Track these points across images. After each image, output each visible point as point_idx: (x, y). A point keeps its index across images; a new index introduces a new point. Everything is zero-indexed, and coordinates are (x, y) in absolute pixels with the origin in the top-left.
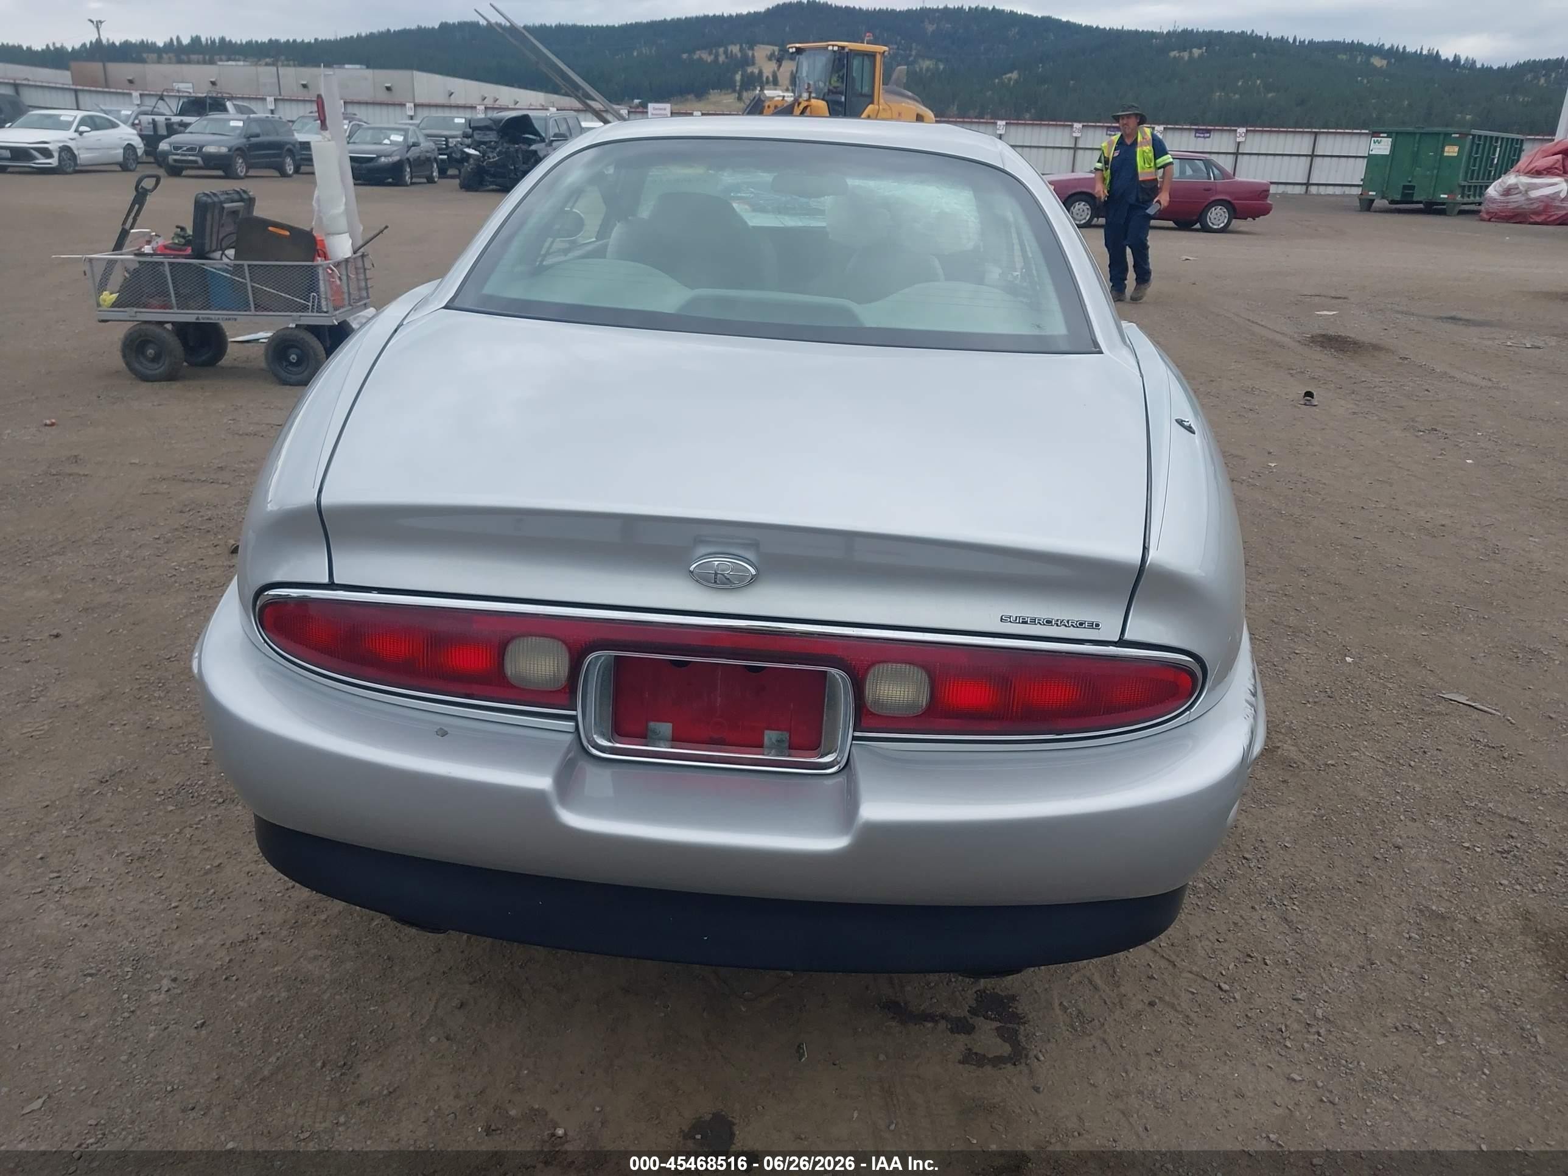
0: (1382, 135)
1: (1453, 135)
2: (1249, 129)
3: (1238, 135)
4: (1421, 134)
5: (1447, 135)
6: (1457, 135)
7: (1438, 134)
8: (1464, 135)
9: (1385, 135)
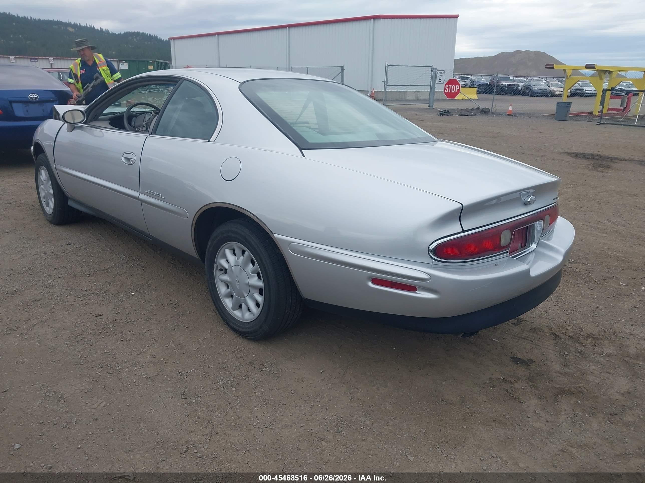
0: (123, 61)
1: (150, 62)
2: (54, 58)
3: (50, 61)
4: (138, 61)
5: (148, 61)
6: (151, 62)
7: (144, 61)
8: (154, 62)
9: (125, 62)
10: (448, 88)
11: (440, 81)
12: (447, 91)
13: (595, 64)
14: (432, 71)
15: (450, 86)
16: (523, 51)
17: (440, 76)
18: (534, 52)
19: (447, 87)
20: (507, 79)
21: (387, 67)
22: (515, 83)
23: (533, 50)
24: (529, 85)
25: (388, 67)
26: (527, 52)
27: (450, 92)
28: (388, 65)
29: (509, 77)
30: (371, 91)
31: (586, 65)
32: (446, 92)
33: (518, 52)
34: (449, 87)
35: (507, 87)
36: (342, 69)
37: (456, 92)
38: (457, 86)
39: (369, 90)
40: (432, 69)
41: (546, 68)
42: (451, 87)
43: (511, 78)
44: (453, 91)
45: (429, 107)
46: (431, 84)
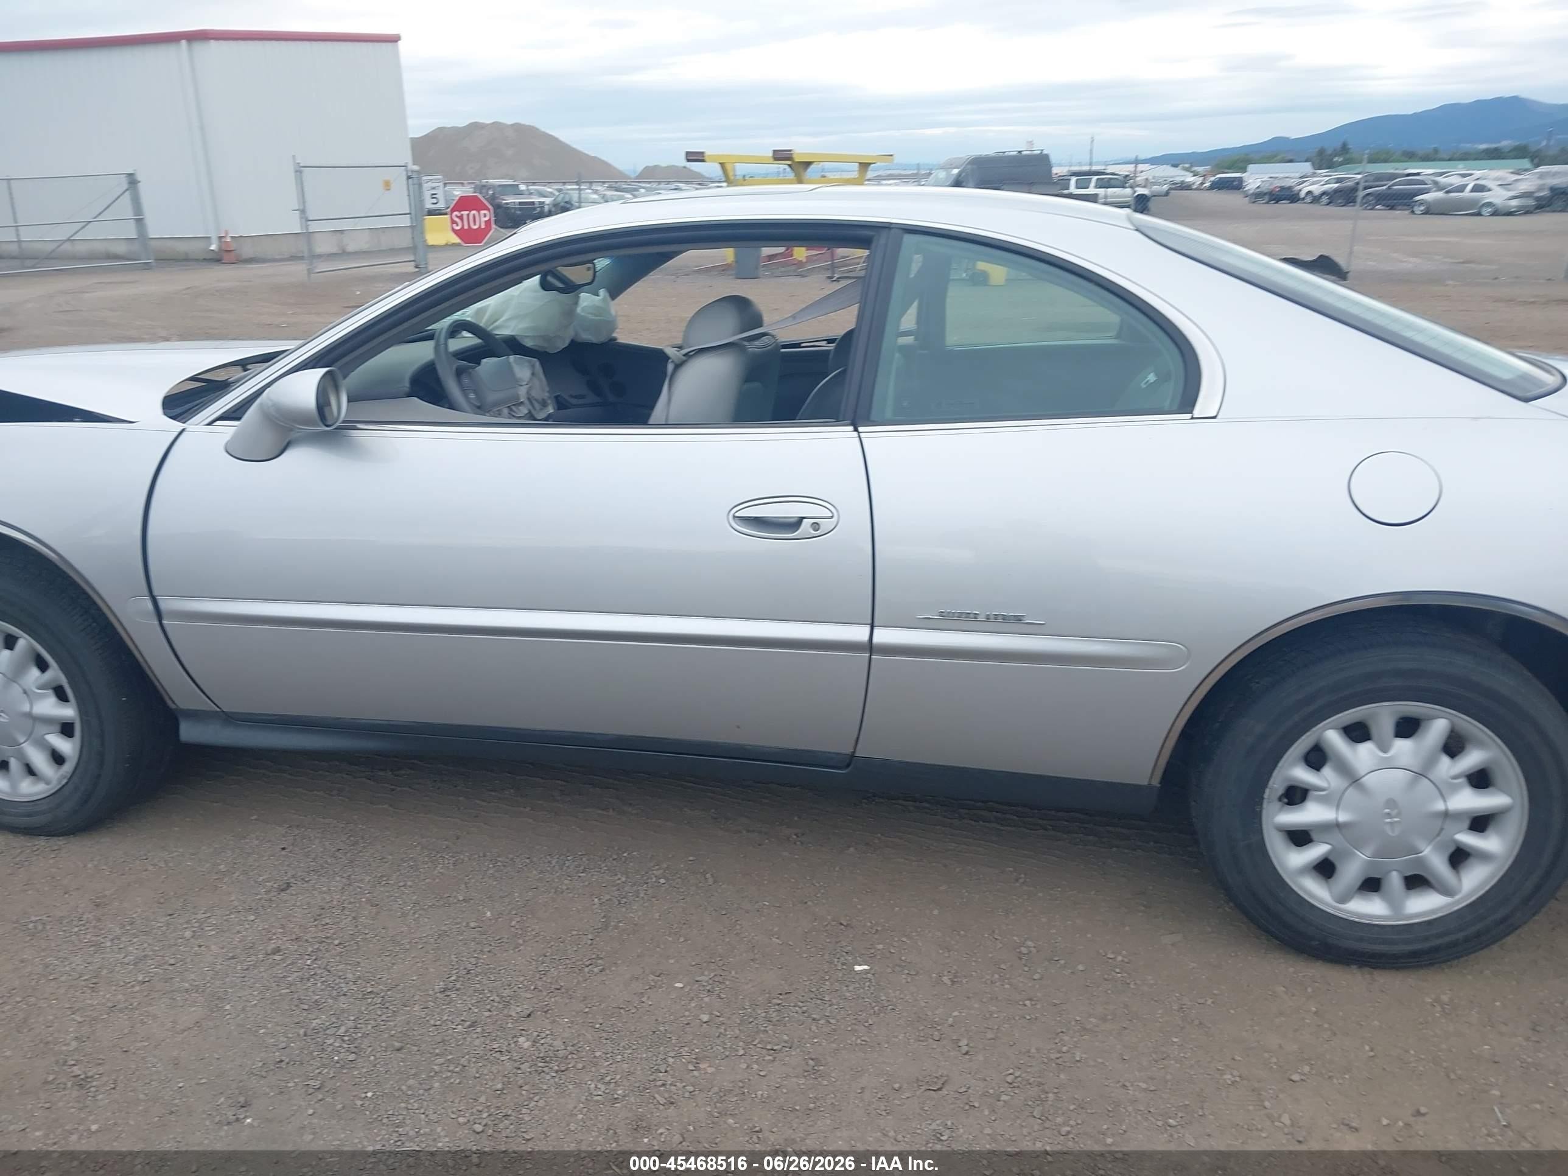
10: (461, 218)
11: (435, 201)
12: (457, 225)
13: (790, 151)
14: (409, 178)
15: (466, 213)
16: (488, 125)
17: (434, 188)
18: (512, 125)
19: (457, 216)
20: (514, 190)
21: (299, 170)
22: (536, 199)
23: (509, 121)
24: (566, 202)
25: (301, 172)
26: (497, 126)
27: (466, 227)
28: (301, 165)
29: (518, 185)
30: (220, 238)
31: (775, 151)
32: (458, 228)
33: (475, 127)
34: (462, 215)
35: (520, 209)
36: (132, 181)
37: (483, 226)
38: (483, 212)
39: (214, 236)
40: (407, 171)
41: (688, 160)
42: (468, 215)
43: (523, 187)
44: (475, 224)
45: (417, 270)
46: (411, 210)
